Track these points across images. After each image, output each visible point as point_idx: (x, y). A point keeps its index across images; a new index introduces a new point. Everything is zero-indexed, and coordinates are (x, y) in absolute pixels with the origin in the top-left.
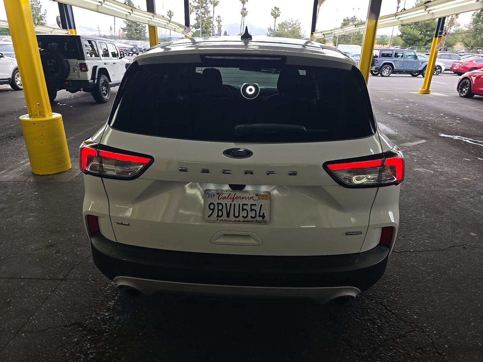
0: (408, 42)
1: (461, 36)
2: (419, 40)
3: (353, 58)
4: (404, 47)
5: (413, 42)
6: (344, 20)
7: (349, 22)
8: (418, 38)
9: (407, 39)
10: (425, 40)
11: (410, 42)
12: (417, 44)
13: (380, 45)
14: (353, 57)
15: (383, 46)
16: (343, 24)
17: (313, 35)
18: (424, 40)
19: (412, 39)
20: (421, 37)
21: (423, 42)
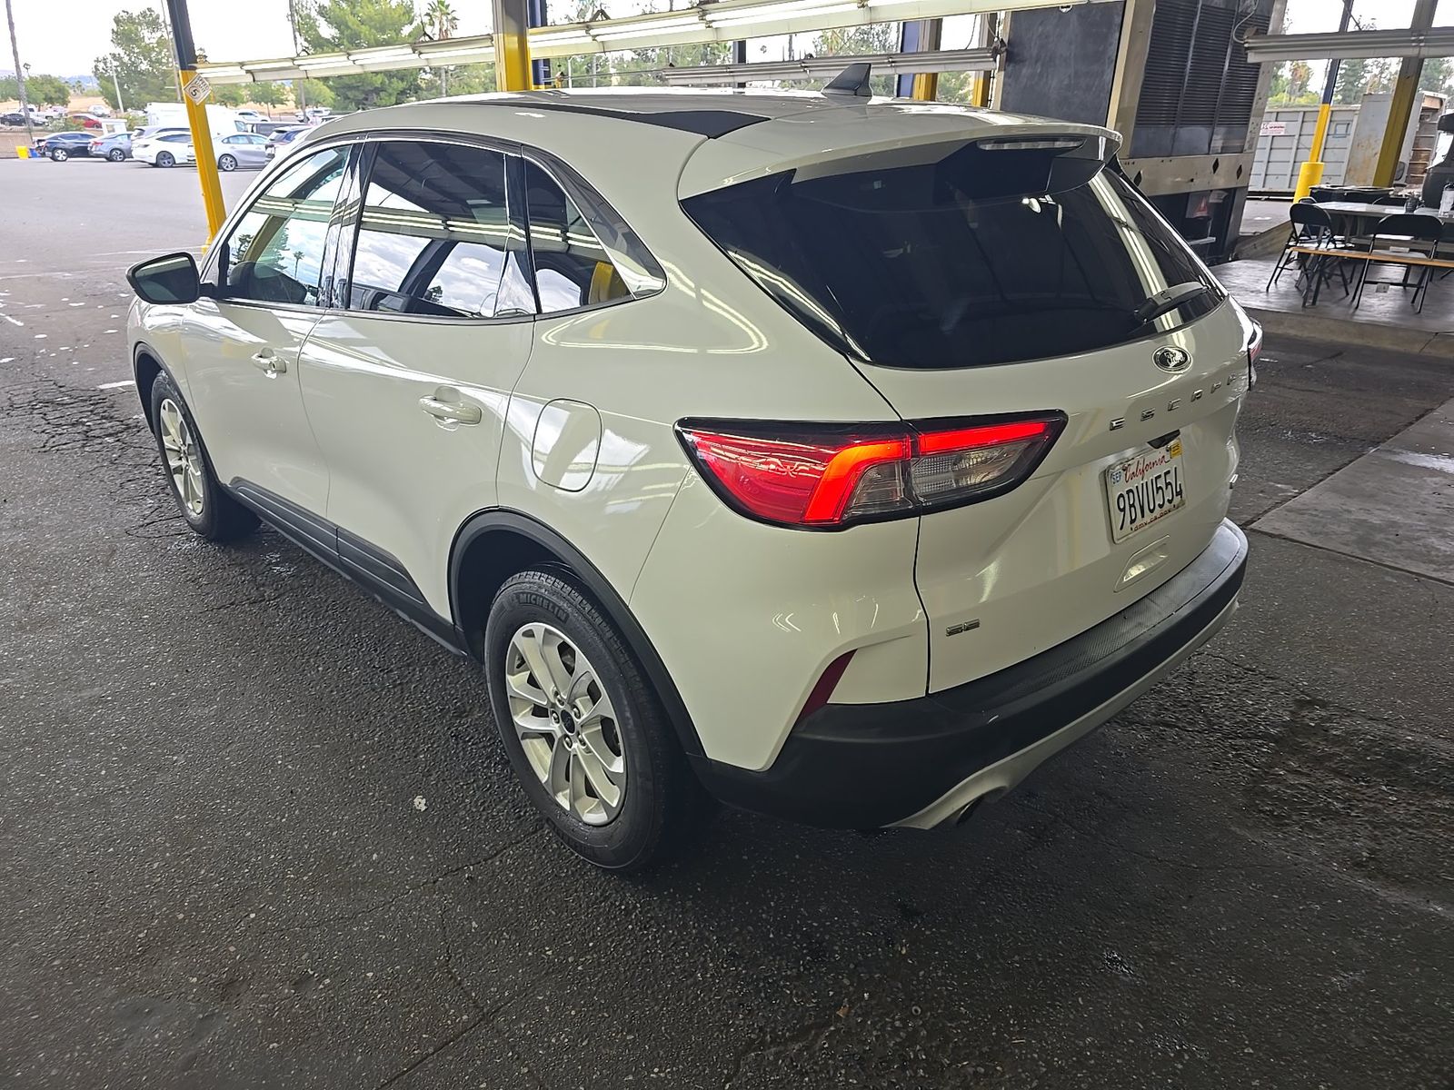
0: (349, 94)
1: (477, 80)
2: (377, 91)
3: (230, 145)
4: (342, 109)
5: (364, 96)
6: (117, 21)
7: (140, 29)
8: (371, 84)
9: (344, 88)
10: (394, 89)
11: (355, 96)
12: (375, 100)
13: (263, 103)
14: (229, 142)
15: (274, 107)
16: (117, 33)
17: (198, 71)
18: (390, 91)
19: (358, 87)
20: (379, 82)
21: (390, 95)
